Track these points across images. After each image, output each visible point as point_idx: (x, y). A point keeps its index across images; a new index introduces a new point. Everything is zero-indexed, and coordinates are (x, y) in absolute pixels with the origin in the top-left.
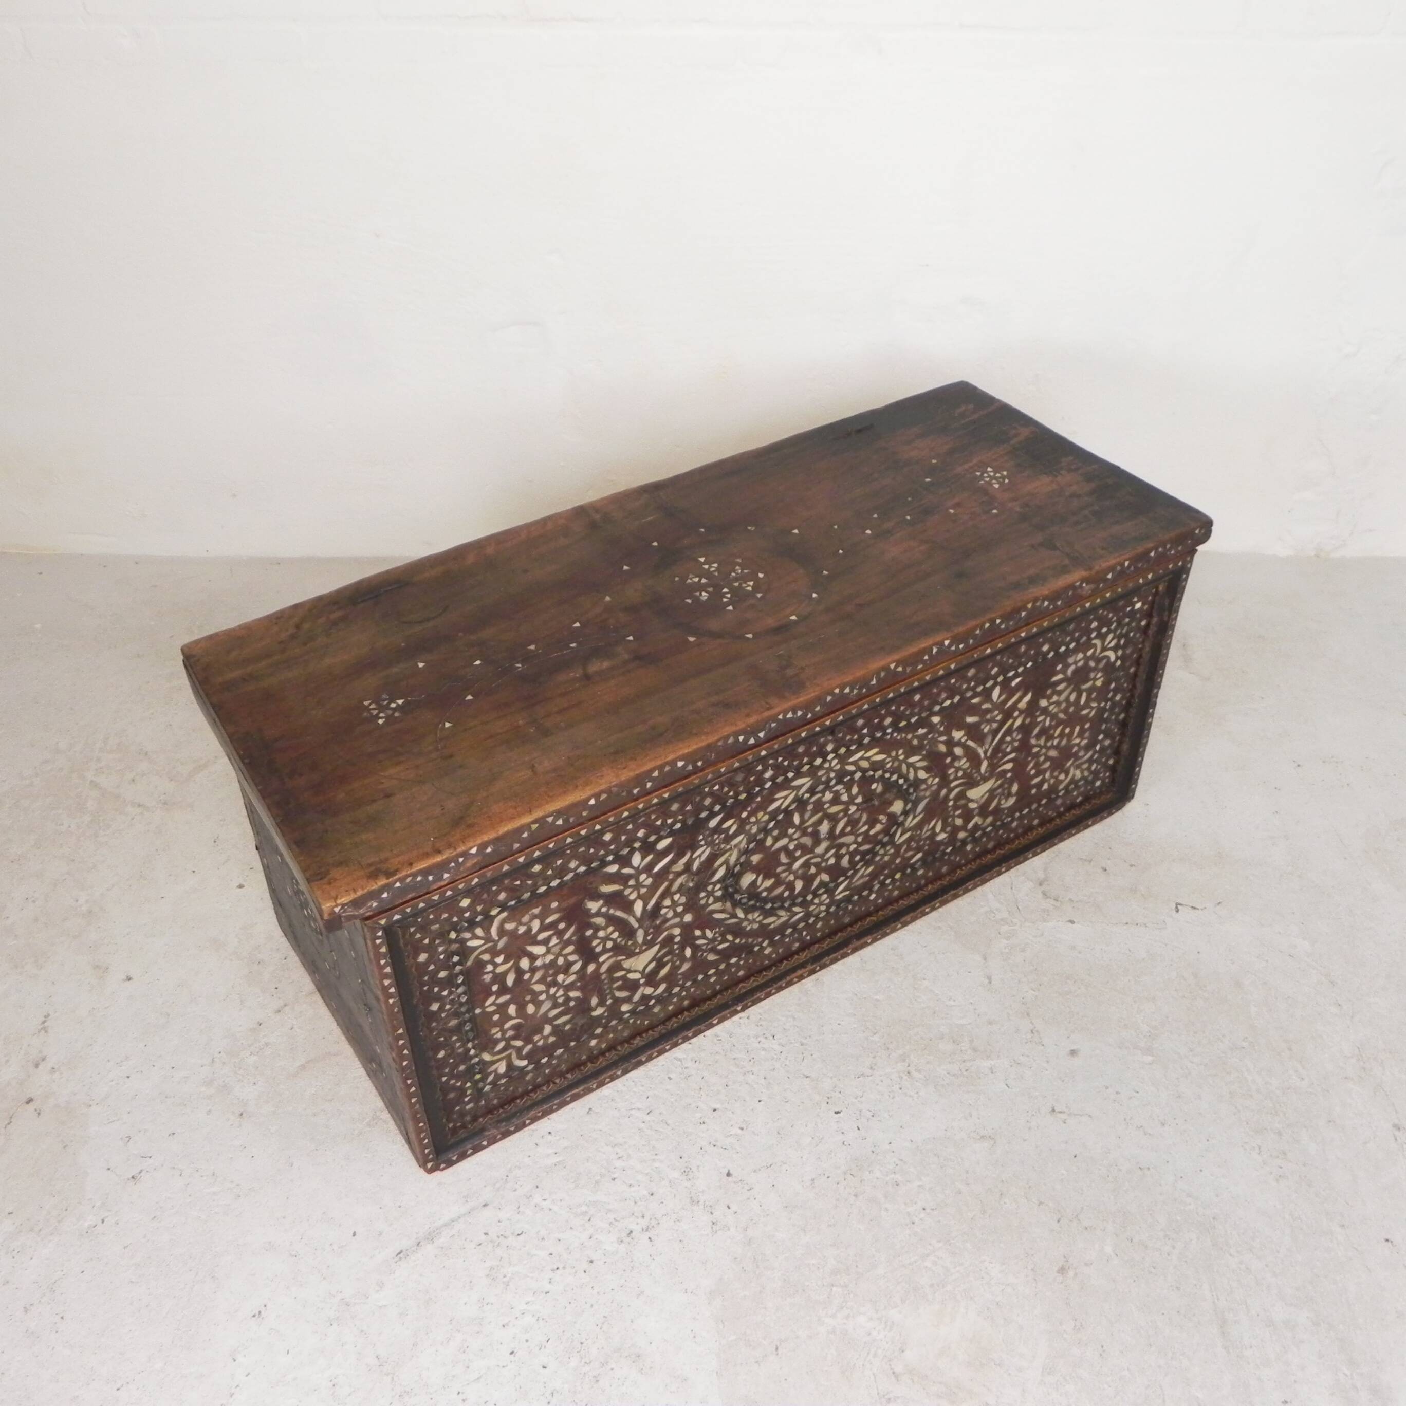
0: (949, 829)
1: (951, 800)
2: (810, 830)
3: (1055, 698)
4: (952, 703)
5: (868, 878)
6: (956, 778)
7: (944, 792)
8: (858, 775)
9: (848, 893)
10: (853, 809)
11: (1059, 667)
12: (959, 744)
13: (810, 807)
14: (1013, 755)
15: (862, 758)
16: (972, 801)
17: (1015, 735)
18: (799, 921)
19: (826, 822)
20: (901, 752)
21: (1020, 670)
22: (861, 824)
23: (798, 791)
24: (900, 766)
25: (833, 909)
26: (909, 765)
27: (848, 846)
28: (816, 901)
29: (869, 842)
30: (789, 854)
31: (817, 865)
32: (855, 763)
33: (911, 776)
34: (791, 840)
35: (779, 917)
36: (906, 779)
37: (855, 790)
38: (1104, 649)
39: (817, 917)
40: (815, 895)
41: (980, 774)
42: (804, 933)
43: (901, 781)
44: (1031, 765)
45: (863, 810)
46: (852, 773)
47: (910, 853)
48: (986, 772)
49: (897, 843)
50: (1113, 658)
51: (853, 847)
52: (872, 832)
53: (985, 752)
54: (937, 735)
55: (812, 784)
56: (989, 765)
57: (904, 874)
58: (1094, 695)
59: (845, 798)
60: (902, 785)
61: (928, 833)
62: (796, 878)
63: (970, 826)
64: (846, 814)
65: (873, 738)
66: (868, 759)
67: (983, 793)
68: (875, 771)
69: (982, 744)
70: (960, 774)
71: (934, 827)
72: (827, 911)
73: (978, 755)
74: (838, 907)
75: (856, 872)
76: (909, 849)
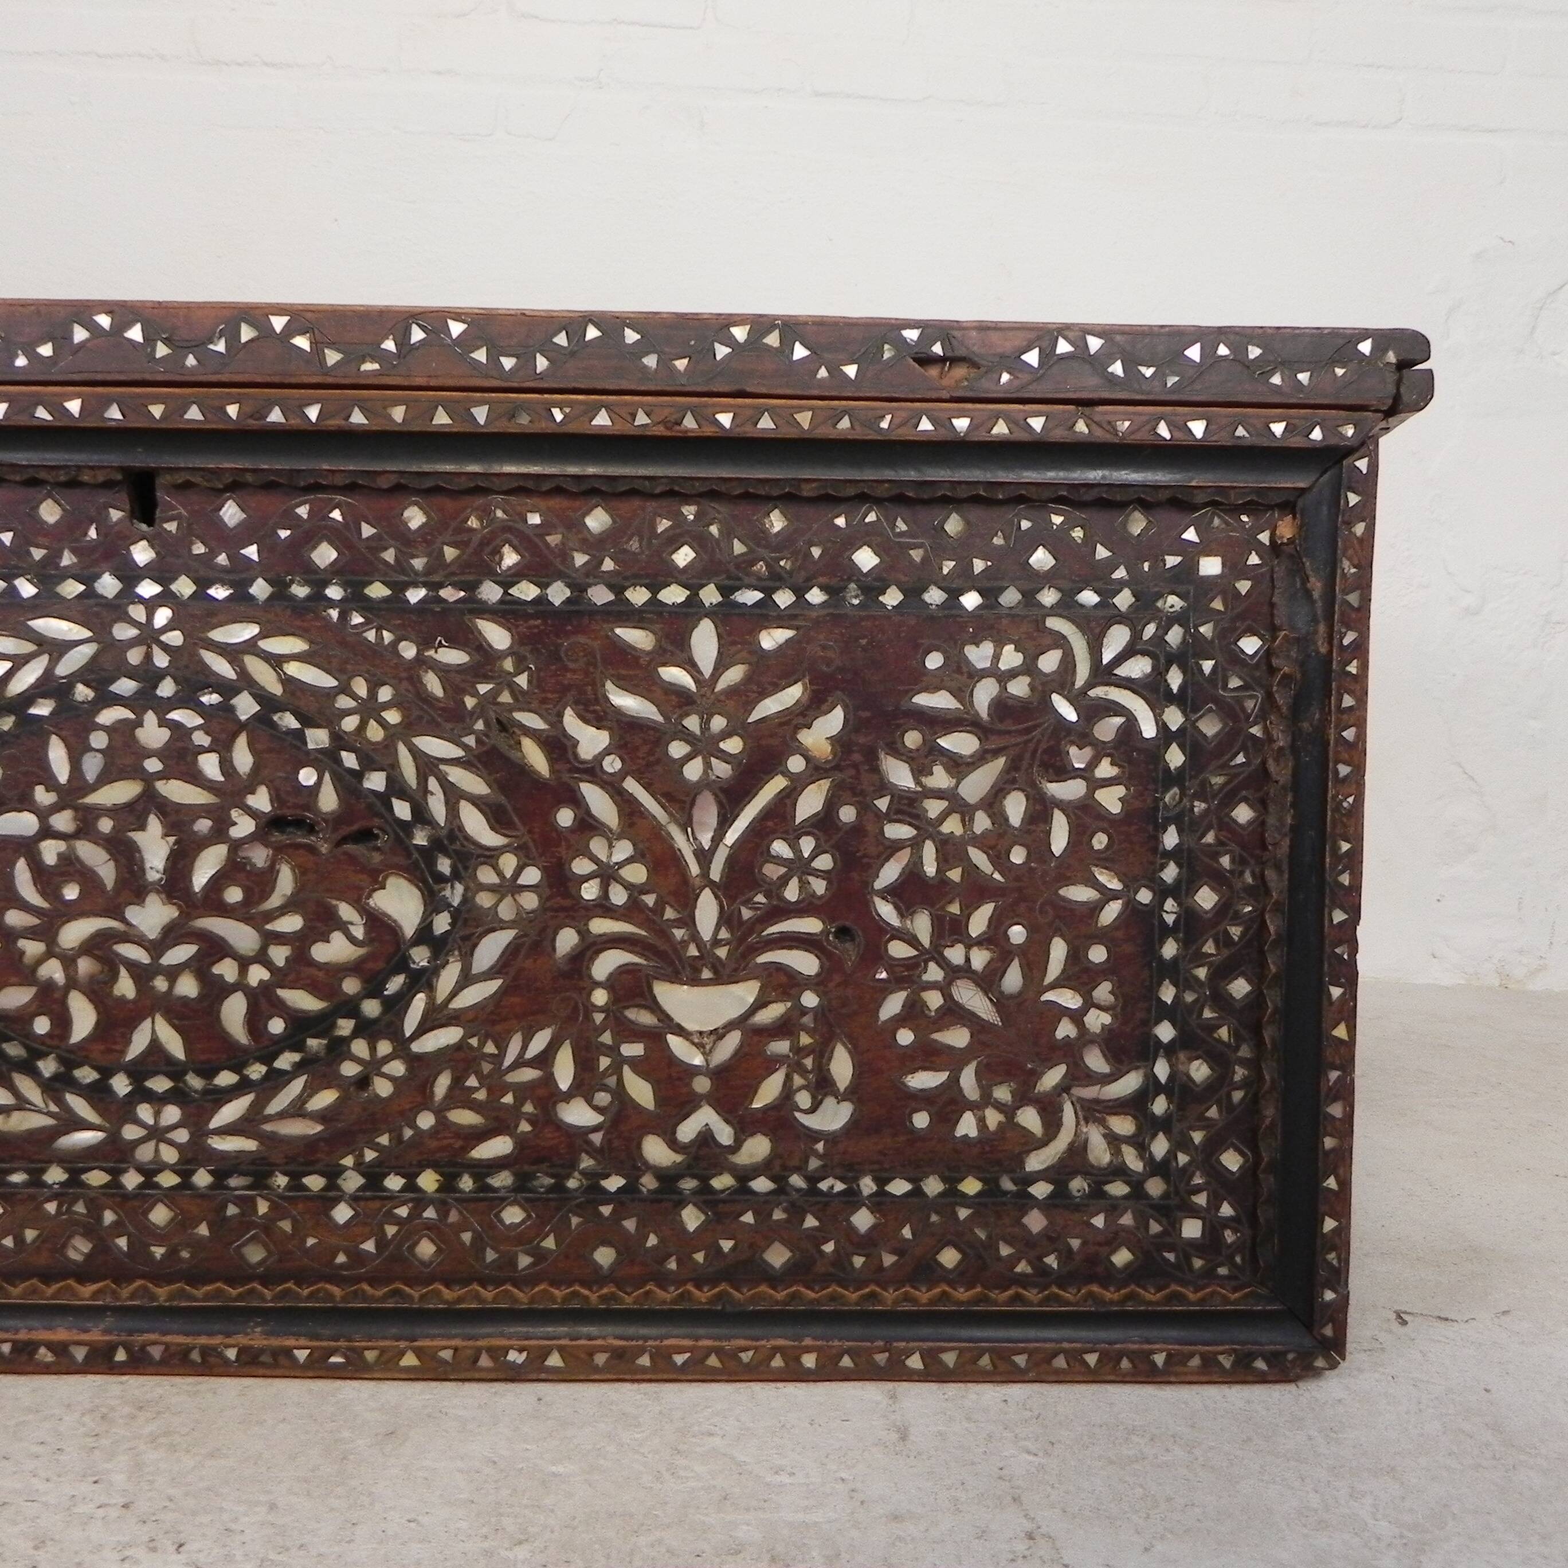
0: (603, 1098)
1: (598, 984)
2: (106, 825)
3: (940, 778)
4: (541, 601)
5: (319, 1128)
6: (603, 908)
7: (567, 940)
8: (246, 706)
9: (249, 1145)
10: (243, 826)
11: (934, 661)
12: (593, 771)
13: (99, 740)
14: (811, 925)
15: (250, 646)
16: (680, 1031)
17: (807, 845)
18: (90, 1156)
19: (154, 825)
20: (385, 694)
21: (784, 598)
22: (275, 901)
23: (54, 662)
24: (388, 746)
25: (202, 1178)
26: (427, 765)
27: (244, 964)
28: (145, 1112)
29: (314, 988)
30: (40, 873)
31: (141, 974)
32: (232, 653)
33: (437, 807)
34: (46, 832)
35: (22, 1104)
36: (421, 815)
37: (243, 759)
38: (1103, 674)
39: (149, 1172)
40: (141, 1094)
41: (695, 937)
42: (109, 1217)
43: (402, 810)
44: (893, 1005)
45: (279, 851)
46: (228, 690)
47: (464, 1117)
48: (716, 942)
49: (416, 1047)
50: (1149, 730)
51: (257, 974)
52: (321, 953)
53: (704, 857)
54: (505, 698)
55: (94, 658)
56: (726, 919)
57: (448, 1185)
58: (1100, 841)
59: (210, 765)
60: (406, 827)
61: (528, 1074)
62: (72, 983)
63: (687, 1131)
64: (220, 832)
65: (280, 593)
66: (276, 661)
67: (718, 1022)
68: (307, 721)
69: (686, 824)
70: (618, 896)
71: (545, 1060)
72: (185, 1171)
73: (676, 858)
74: (220, 1176)
75: (276, 1080)
76: (459, 1096)
